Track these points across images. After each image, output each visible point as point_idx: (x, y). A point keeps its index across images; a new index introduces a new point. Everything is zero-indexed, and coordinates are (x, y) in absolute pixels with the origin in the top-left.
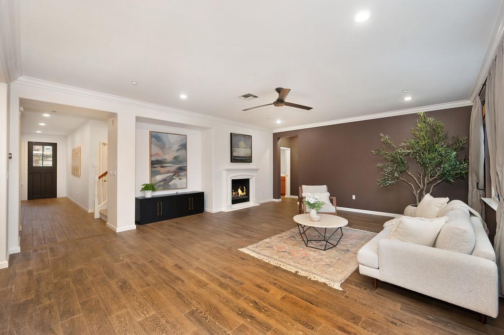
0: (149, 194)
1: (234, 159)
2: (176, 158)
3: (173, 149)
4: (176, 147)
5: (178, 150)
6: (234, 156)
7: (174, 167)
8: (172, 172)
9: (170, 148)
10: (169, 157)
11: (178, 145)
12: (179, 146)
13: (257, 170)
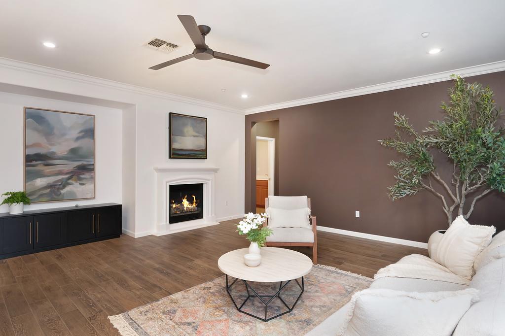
0: (17, 209)
1: (174, 154)
2: (73, 151)
3: (67, 137)
4: (75, 133)
5: (78, 139)
6: (175, 149)
7: (72, 165)
8: (67, 174)
9: (63, 135)
10: (61, 148)
11: (79, 131)
12: (80, 133)
13: (215, 171)
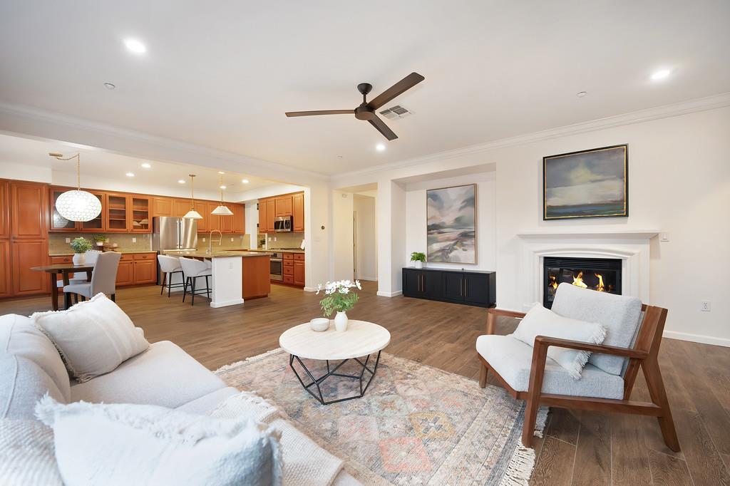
2: (458, 220)
3: (453, 208)
4: (458, 204)
5: (461, 208)
8: (453, 240)
9: (450, 207)
10: (448, 218)
11: (462, 200)
12: (463, 202)
